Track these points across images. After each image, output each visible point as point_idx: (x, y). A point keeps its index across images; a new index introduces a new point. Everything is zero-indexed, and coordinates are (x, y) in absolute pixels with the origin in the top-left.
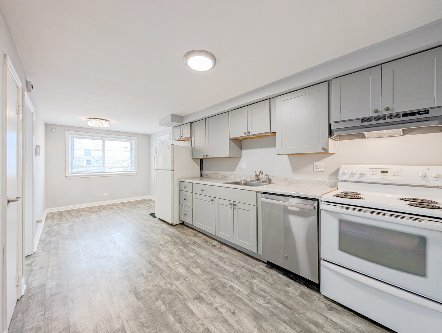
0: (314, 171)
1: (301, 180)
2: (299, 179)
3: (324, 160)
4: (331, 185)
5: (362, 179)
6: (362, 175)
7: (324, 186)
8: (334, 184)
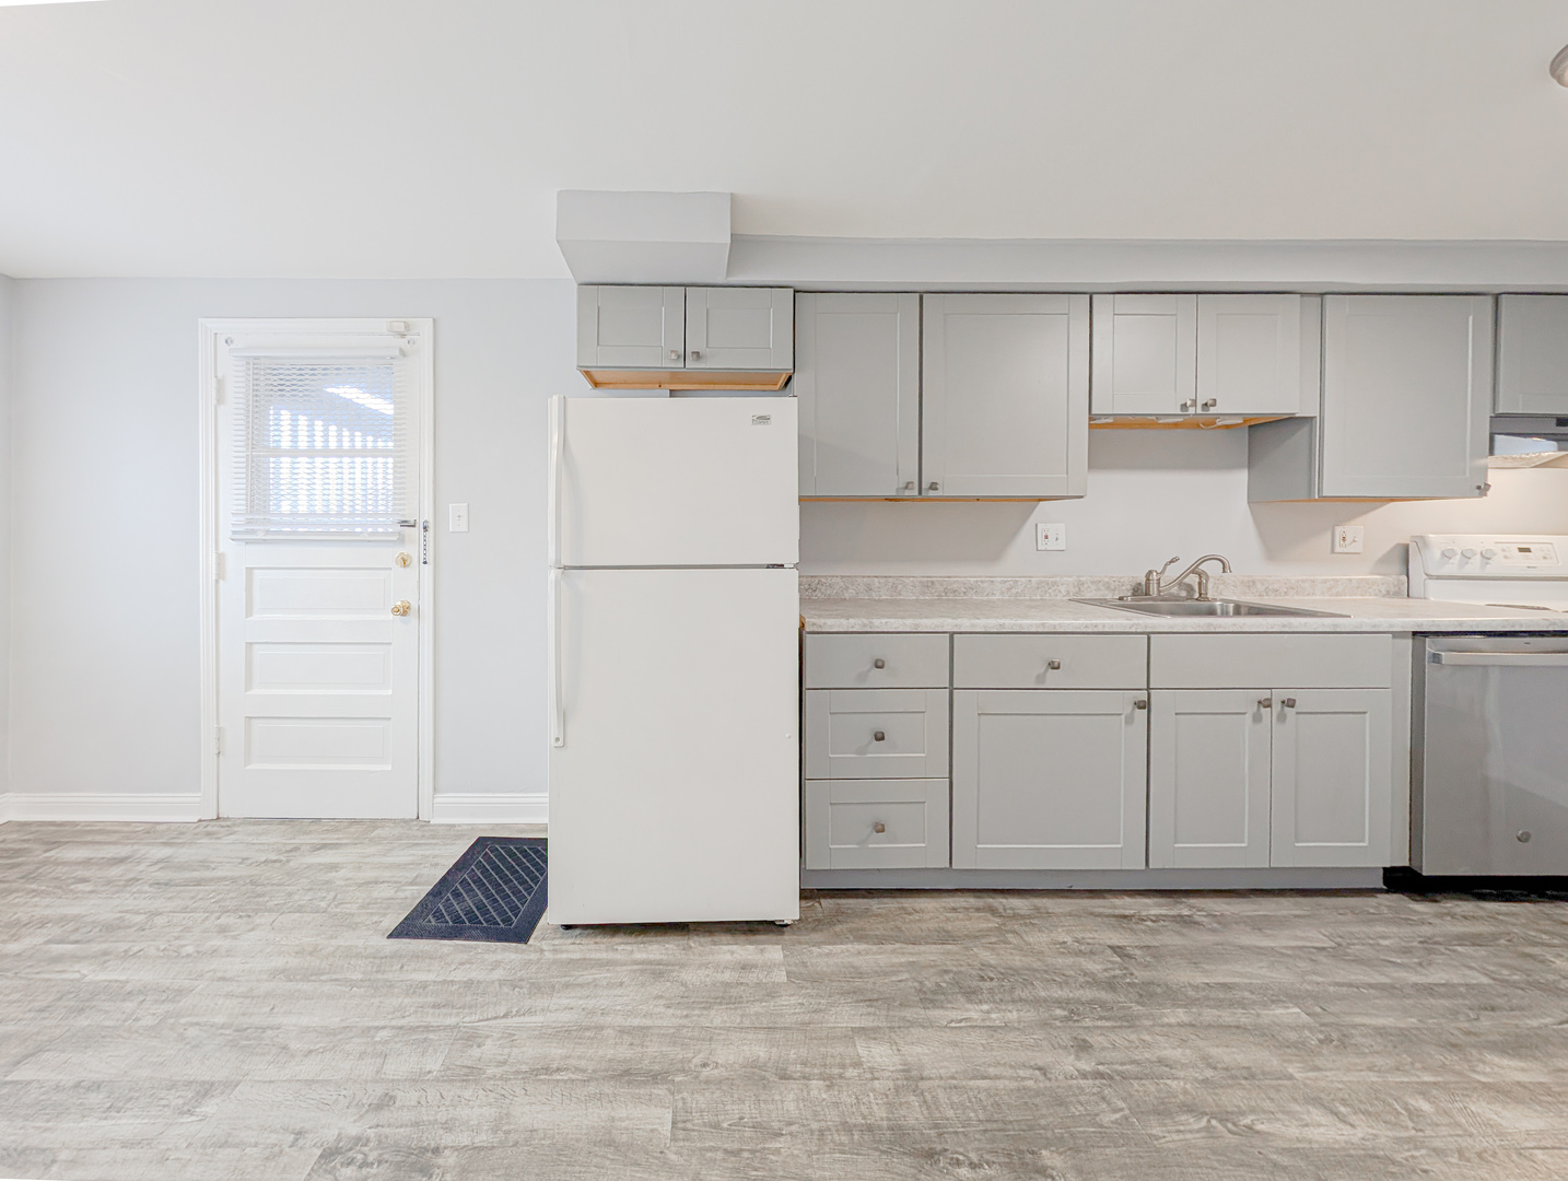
0: (1333, 551)
1: (1303, 581)
2: (1298, 581)
3: (1360, 519)
4: (1388, 592)
5: (1490, 570)
6: (1486, 558)
7: (1370, 595)
8: (1397, 589)
